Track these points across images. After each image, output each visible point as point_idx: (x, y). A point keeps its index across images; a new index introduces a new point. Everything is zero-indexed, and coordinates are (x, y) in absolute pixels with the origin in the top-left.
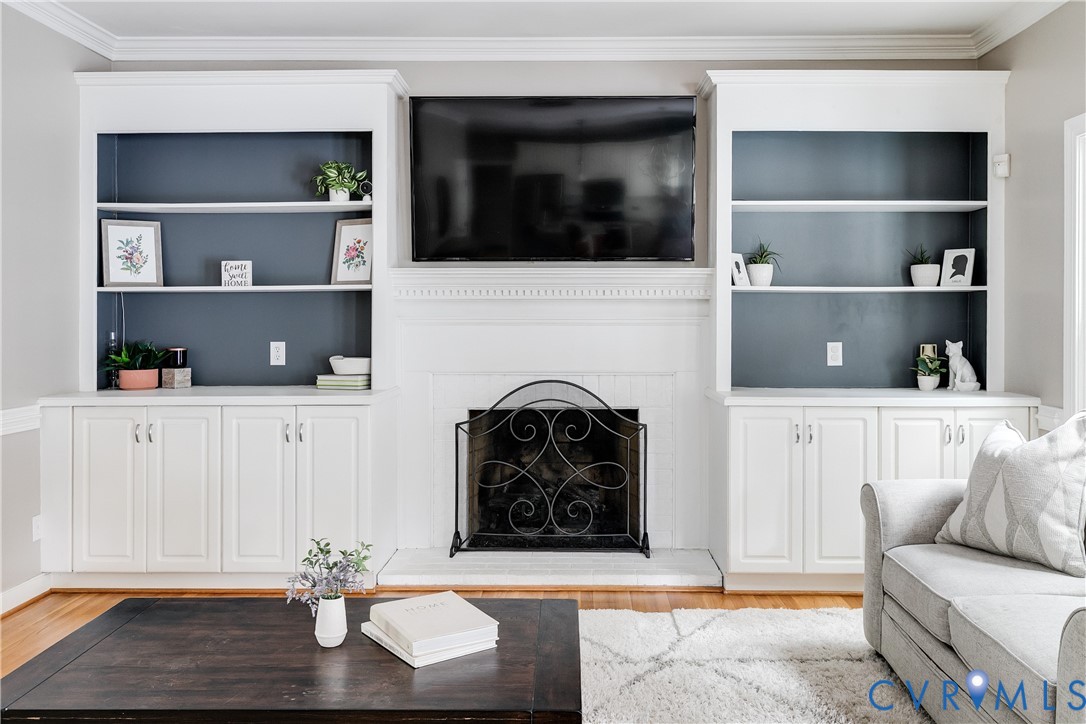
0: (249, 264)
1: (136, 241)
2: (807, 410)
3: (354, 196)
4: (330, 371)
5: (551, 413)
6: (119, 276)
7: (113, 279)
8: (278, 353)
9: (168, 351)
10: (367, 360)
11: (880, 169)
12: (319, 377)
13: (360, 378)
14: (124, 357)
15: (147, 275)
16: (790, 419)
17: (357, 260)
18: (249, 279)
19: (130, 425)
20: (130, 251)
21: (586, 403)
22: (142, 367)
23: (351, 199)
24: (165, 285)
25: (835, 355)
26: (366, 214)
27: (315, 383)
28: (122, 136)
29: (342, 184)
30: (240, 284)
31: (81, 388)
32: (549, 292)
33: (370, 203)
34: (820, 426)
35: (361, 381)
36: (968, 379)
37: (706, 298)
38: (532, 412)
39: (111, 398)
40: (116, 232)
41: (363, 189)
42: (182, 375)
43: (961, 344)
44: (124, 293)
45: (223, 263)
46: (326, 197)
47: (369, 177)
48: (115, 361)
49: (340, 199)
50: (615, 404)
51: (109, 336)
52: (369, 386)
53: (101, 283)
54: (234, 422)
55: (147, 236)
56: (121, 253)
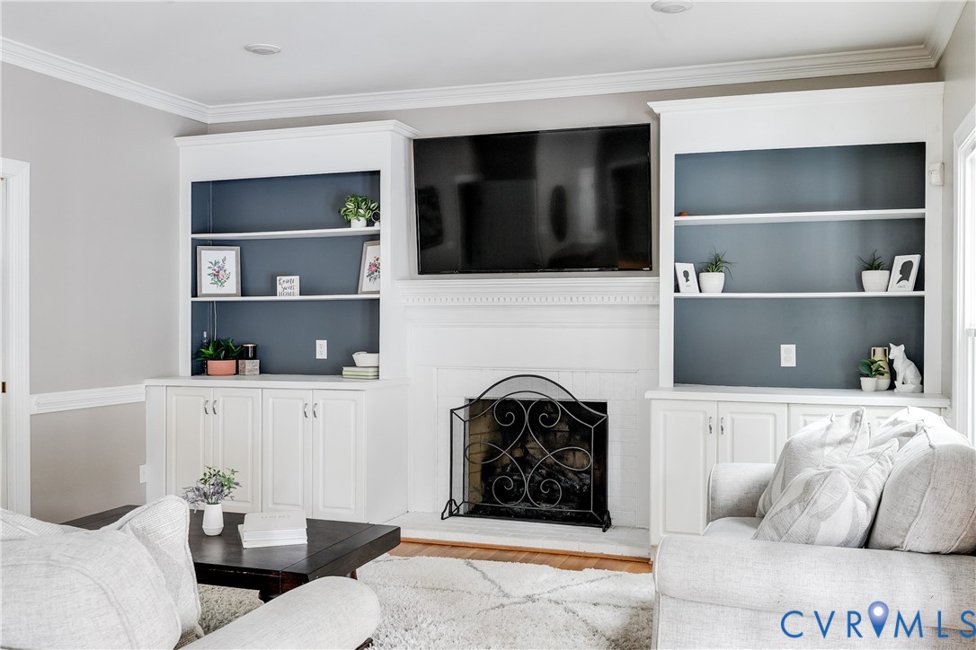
0: (296, 279)
1: (221, 263)
2: (721, 404)
3: (370, 223)
4: (353, 365)
5: (527, 403)
6: (208, 288)
7: (204, 291)
8: (321, 350)
9: (243, 347)
10: (377, 355)
11: (835, 181)
12: (345, 369)
13: (371, 370)
14: (210, 351)
15: (229, 288)
16: (705, 413)
17: (376, 274)
18: (297, 290)
19: (202, 401)
20: (217, 270)
21: (557, 396)
22: (225, 359)
23: (367, 226)
24: (242, 295)
25: (788, 356)
26: (375, 238)
27: (341, 374)
28: (214, 182)
29: (357, 214)
30: (290, 295)
31: (181, 374)
32: (525, 299)
33: (378, 229)
34: (733, 420)
35: (371, 372)
36: (909, 381)
37: (654, 303)
38: (513, 402)
39: (201, 381)
40: (208, 256)
41: (375, 218)
42: (251, 365)
43: (902, 347)
44: (217, 302)
45: (278, 278)
46: (348, 224)
47: (379, 207)
48: (204, 353)
49: (359, 226)
50: (582, 397)
51: (203, 335)
52: (377, 377)
53: (195, 294)
54: (271, 400)
55: (230, 258)
56: (211, 271)
